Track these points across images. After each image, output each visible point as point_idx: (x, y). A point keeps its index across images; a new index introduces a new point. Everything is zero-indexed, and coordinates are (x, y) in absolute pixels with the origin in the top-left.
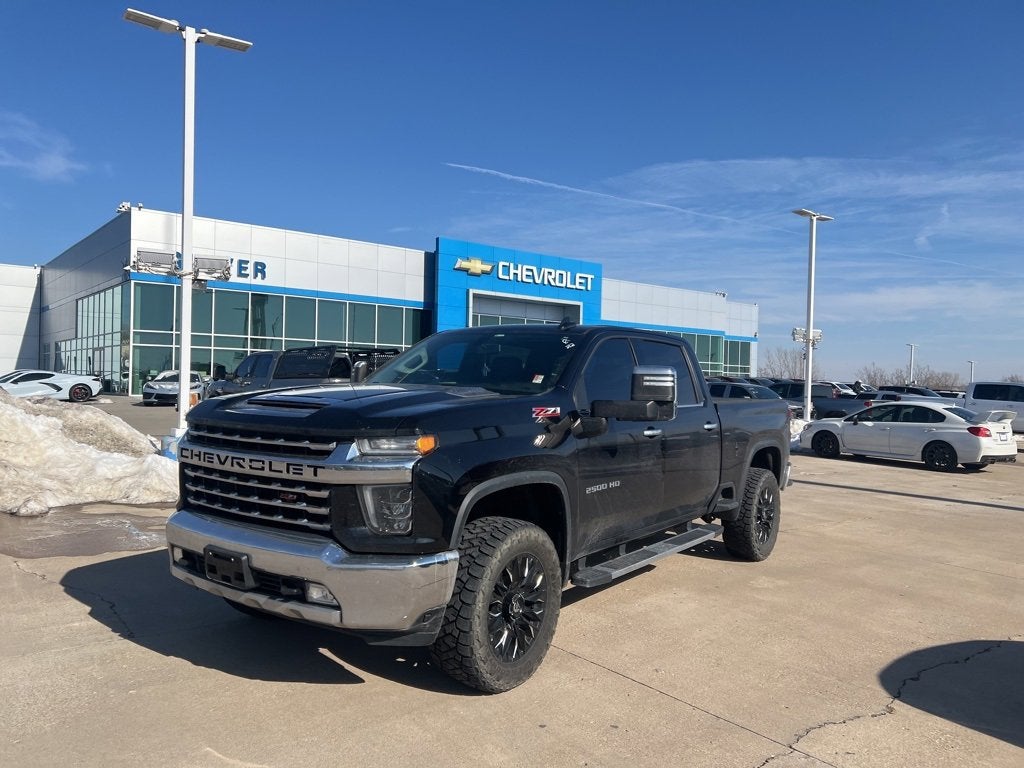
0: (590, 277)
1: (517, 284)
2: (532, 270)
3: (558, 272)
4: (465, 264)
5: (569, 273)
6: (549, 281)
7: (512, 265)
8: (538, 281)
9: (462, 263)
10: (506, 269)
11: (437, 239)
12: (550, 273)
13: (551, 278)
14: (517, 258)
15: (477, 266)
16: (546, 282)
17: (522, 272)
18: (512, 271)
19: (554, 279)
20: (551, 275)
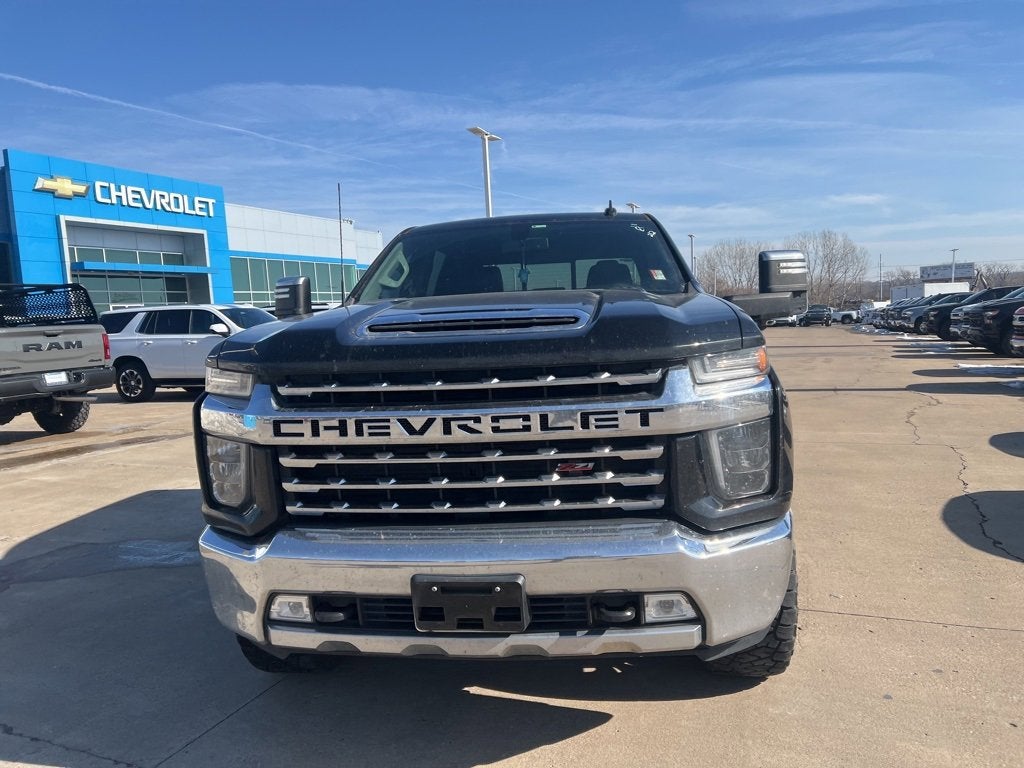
0: (211, 201)
1: (121, 208)
2: (139, 193)
3: (173, 195)
4: (49, 184)
5: (186, 197)
6: (162, 206)
7: (113, 186)
8: (150, 206)
9: (42, 183)
10: (106, 191)
11: (5, 152)
12: (162, 196)
13: (164, 201)
14: (120, 178)
15: (65, 186)
16: (159, 207)
17: (128, 194)
18: (114, 193)
19: (169, 204)
20: (164, 199)
